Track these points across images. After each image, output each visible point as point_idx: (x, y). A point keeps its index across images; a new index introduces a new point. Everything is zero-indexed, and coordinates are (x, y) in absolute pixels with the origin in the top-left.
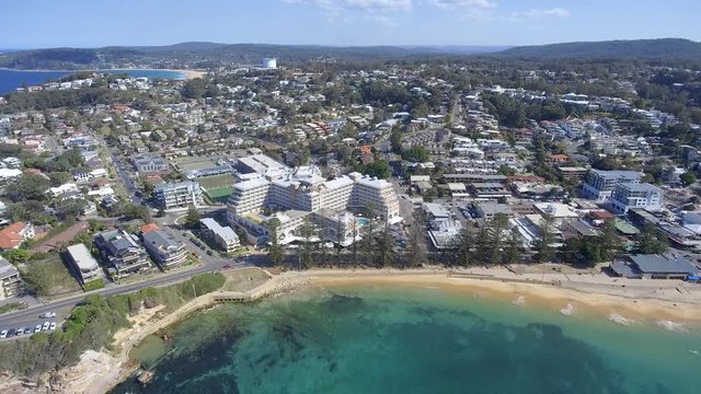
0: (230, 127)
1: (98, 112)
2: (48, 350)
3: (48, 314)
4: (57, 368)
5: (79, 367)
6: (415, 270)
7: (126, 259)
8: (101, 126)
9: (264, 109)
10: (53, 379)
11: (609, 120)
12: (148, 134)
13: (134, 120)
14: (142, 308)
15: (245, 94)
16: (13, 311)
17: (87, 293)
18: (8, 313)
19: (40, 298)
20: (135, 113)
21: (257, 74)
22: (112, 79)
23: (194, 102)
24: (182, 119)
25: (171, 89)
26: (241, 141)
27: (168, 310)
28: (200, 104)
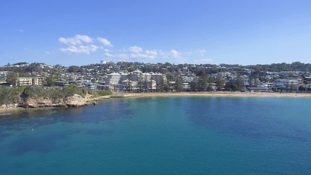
21: (99, 65)
22: (38, 64)
23: (73, 74)
24: (70, 77)
25: (63, 69)
26: (97, 81)
27: (95, 96)
28: (75, 74)
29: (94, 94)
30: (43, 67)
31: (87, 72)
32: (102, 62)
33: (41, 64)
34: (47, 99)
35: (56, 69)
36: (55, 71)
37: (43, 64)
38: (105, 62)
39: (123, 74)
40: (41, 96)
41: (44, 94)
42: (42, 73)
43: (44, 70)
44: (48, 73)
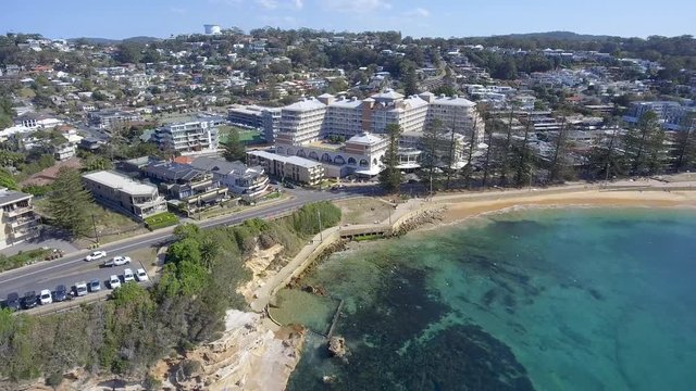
0: (194, 87)
1: (9, 74)
2: (157, 316)
3: (117, 260)
4: (181, 349)
5: (226, 340)
6: (559, 188)
7: (195, 185)
8: (20, 88)
9: (224, 70)
10: (181, 371)
11: (599, 68)
12: (89, 94)
13: (64, 80)
14: (257, 248)
15: (193, 58)
16: (36, 263)
17: (155, 232)
18: (26, 267)
19: (80, 241)
20: (61, 74)
21: (203, 39)
22: (21, 39)
23: (132, 68)
24: (125, 81)
25: (100, 54)
26: (214, 99)
27: (289, 252)
28: (139, 69)
29: (283, 241)
30: (38, 49)
31: (172, 60)
32: (208, 27)
33: (32, 36)
34: (73, 377)
35: (81, 54)
36: (79, 61)
37: (36, 37)
38: (217, 30)
39: (333, 101)
40: (26, 375)
41: (45, 355)
42: (38, 69)
43: (43, 60)
44: (58, 69)
